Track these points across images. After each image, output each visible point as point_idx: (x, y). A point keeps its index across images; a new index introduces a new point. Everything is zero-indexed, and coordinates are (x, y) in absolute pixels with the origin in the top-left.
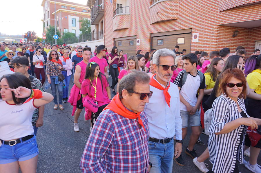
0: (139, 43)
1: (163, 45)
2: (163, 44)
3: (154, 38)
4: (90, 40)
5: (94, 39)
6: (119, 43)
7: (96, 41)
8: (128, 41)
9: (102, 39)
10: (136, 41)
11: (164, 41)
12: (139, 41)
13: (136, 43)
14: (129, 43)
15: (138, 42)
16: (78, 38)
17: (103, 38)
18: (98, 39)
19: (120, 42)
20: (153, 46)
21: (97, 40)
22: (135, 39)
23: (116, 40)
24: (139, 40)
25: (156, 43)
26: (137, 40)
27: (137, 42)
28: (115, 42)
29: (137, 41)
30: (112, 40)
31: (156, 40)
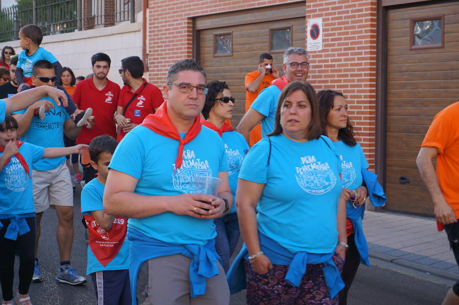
0: (320, 38)
1: (443, 47)
2: (443, 42)
3: (393, 15)
4: (71, 26)
5: (90, 24)
6: (216, 42)
7: (100, 30)
8: (265, 30)
9: (133, 21)
10: (306, 32)
11: (447, 28)
12: (321, 29)
13: (304, 39)
14: (267, 39)
15: (315, 33)
16: (12, 17)
17: (139, 16)
18: (110, 20)
19: (223, 36)
20: (391, 53)
21: (106, 25)
22: (301, 21)
23: (201, 25)
24: (319, 22)
25: (407, 39)
26: (310, 22)
27: (309, 34)
28: (196, 36)
29: (309, 29)
30: (184, 25)
31: (408, 23)
